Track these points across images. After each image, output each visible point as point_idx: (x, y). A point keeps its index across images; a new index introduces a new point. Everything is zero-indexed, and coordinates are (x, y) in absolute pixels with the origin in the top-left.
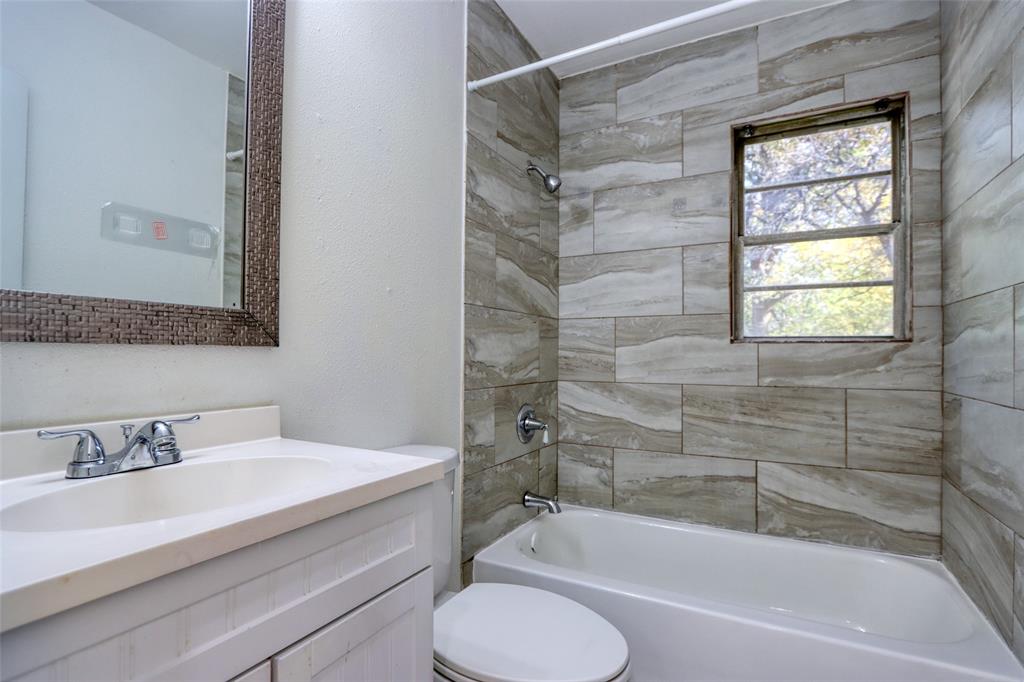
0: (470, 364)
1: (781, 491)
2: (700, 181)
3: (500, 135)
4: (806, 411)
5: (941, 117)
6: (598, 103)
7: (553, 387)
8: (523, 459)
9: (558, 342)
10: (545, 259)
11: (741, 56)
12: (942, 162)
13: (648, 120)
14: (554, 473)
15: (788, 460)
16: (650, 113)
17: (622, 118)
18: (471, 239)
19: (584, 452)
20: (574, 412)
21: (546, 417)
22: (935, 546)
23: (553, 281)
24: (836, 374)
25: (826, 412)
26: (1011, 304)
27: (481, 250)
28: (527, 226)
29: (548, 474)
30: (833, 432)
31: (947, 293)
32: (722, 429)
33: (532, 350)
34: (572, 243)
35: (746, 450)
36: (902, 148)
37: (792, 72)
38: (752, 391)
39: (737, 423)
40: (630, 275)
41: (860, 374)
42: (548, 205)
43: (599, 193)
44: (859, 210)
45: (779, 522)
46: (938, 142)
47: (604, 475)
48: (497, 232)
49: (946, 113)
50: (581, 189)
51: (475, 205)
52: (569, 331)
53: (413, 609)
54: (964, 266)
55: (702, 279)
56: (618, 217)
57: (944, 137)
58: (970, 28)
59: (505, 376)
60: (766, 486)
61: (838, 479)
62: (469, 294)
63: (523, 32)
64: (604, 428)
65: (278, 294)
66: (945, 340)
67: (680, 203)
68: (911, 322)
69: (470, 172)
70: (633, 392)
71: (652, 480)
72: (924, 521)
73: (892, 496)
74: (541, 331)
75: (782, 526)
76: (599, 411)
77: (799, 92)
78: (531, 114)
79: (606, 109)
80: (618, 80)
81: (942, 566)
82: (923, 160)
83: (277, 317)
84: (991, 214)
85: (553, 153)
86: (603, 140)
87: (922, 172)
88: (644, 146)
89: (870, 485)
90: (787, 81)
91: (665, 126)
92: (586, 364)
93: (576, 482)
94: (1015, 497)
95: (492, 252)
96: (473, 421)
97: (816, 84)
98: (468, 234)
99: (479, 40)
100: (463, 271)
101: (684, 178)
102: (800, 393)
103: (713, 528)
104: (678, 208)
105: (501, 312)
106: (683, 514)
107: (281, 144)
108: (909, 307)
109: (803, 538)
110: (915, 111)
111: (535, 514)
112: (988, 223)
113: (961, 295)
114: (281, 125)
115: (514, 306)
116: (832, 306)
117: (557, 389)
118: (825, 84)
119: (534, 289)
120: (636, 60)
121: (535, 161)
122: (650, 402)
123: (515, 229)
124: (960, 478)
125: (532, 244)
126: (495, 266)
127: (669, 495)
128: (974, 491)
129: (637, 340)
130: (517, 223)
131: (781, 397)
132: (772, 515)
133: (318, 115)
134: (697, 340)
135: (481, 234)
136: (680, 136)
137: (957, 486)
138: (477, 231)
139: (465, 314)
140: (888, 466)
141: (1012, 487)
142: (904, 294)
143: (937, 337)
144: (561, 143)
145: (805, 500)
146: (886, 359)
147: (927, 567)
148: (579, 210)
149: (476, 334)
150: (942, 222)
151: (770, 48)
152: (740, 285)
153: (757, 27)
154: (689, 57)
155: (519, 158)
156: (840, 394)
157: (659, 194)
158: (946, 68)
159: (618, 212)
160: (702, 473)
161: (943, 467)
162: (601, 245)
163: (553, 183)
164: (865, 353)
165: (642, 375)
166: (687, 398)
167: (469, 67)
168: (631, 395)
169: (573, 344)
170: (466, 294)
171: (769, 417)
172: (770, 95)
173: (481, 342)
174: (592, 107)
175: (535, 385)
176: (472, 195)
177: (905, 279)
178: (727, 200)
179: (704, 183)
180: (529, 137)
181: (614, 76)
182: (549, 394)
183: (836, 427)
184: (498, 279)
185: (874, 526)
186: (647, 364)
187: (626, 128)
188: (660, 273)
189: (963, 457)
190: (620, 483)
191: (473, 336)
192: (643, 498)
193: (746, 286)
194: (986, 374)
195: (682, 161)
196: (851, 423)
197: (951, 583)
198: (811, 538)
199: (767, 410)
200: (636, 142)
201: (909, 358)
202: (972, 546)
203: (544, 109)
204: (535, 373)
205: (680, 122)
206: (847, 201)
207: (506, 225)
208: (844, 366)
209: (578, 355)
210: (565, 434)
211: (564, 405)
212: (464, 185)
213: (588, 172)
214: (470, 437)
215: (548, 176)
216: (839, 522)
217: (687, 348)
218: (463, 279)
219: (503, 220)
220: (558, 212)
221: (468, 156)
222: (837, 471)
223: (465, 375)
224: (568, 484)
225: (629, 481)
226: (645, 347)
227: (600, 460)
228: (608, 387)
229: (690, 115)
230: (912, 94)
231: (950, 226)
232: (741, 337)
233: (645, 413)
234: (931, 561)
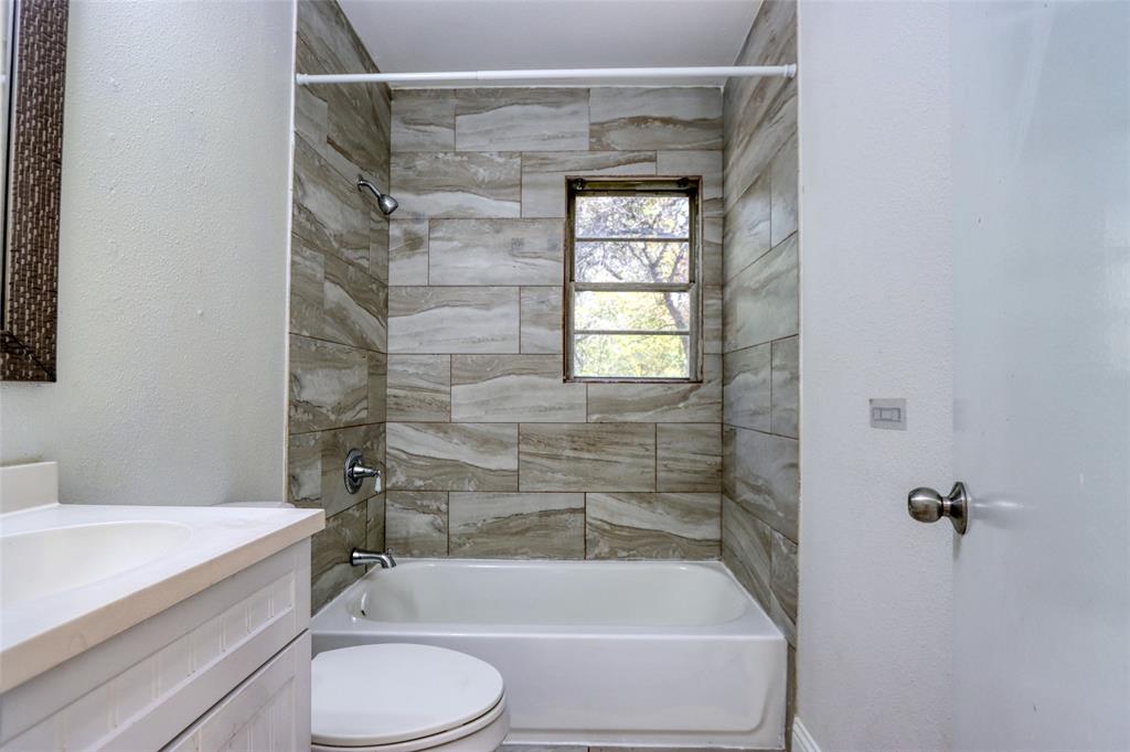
0: (295, 404)
1: (605, 518)
2: (537, 225)
3: (330, 142)
4: (626, 444)
5: (722, 201)
6: (438, 125)
7: (381, 429)
8: (350, 511)
9: (386, 381)
10: (374, 287)
11: (575, 113)
12: (723, 237)
13: (487, 155)
14: (382, 524)
15: (611, 489)
16: (490, 148)
17: (460, 147)
18: (297, 259)
19: (415, 498)
20: (404, 456)
21: (374, 463)
22: (717, 549)
23: (382, 311)
24: (649, 410)
25: (641, 445)
26: (769, 356)
27: (309, 271)
28: (357, 249)
29: (376, 526)
30: (646, 461)
31: (726, 344)
32: (555, 464)
33: (360, 388)
34: (403, 272)
35: (575, 483)
36: (696, 222)
37: (616, 137)
38: (581, 427)
39: (568, 458)
40: (468, 311)
41: (666, 410)
42: (379, 226)
43: (434, 221)
44: (646, 261)
45: (604, 548)
46: (721, 222)
47: (439, 521)
48: (325, 252)
49: (726, 199)
50: (414, 213)
51: (302, 218)
52: (400, 368)
53: (291, 679)
54: (739, 323)
55: (537, 319)
56: (455, 250)
57: (725, 218)
58: (744, 138)
59: (333, 417)
60: (593, 515)
61: (650, 503)
62: (294, 321)
63: (356, 30)
64: (436, 471)
65: (56, 311)
66: (725, 381)
67: (518, 243)
68: (702, 367)
69: (297, 179)
70: (469, 432)
71: (490, 521)
72: (709, 531)
73: (689, 513)
74: (370, 367)
75: (607, 550)
76: (433, 454)
77: (622, 158)
78: (363, 121)
79: (444, 134)
80: (457, 107)
81: (722, 565)
82: (710, 234)
83: (55, 343)
84: (757, 285)
85: (384, 171)
86: (440, 166)
87: (710, 243)
88: (483, 180)
89: (673, 505)
90: (613, 146)
91: (505, 164)
92: (418, 403)
93: (408, 532)
94: (772, 501)
95: (320, 275)
96: (298, 470)
97: (636, 154)
98: (294, 252)
99: (309, 26)
100: (288, 294)
101: (522, 219)
102: (621, 429)
103: (547, 561)
104: (515, 248)
105: (329, 345)
106: (520, 551)
107: (62, 111)
108: (700, 354)
109: (623, 558)
110: (707, 193)
111: (362, 572)
112: (755, 292)
113: (736, 347)
114: (64, 86)
115: (342, 338)
116: (623, 348)
117: (385, 432)
118: (642, 155)
119: (362, 318)
120: (477, 90)
121: (366, 176)
122: (486, 442)
123: (343, 250)
124: (734, 492)
125: (361, 269)
126: (323, 291)
127: (505, 534)
128: (745, 501)
129: (474, 378)
130: (347, 243)
131: (607, 432)
132: (599, 541)
133: (112, 80)
134: (534, 379)
135: (308, 253)
136: (519, 176)
137: (732, 498)
138: (305, 249)
139: (290, 346)
140: (685, 488)
141: (770, 493)
142: (697, 343)
143: (719, 380)
144: (393, 159)
145: (624, 524)
146: (685, 397)
147: (712, 567)
148: (413, 236)
149: (302, 368)
150: (723, 286)
151: (600, 111)
152: (571, 329)
153: (588, 90)
154: (529, 101)
155: (349, 170)
156: (651, 427)
157: (498, 232)
158: (727, 163)
159: (455, 243)
160: (537, 509)
161: (722, 484)
162: (436, 278)
163: (388, 204)
164: (670, 392)
165: (479, 414)
166: (523, 437)
167: (298, 56)
168: (467, 435)
169: (405, 381)
170: (291, 322)
171: (596, 452)
172: (599, 155)
173: (307, 379)
174: (427, 128)
175: (364, 428)
176: (299, 206)
177: (698, 331)
178: (562, 246)
179: (540, 226)
180: (360, 147)
181: (454, 102)
182: (377, 437)
183: (648, 457)
184: (327, 307)
185: (677, 539)
186: (483, 403)
187: (465, 158)
188: (497, 311)
189: (738, 475)
190: (455, 527)
191: (299, 371)
192: (479, 540)
193: (576, 328)
194: (753, 408)
195: (520, 202)
196: (659, 452)
197: (729, 577)
198: (630, 558)
199: (593, 445)
200: (475, 174)
201: (701, 397)
202: (743, 543)
203: (376, 119)
204: (364, 414)
205: (519, 163)
206: (637, 252)
207: (335, 245)
208: (655, 404)
209: (409, 394)
210: (394, 480)
211: (393, 448)
212: (290, 194)
213: (424, 197)
214: (294, 490)
215: (383, 196)
216: (650, 540)
217: (523, 387)
218: (288, 305)
219: (332, 239)
220: (388, 235)
221: (295, 160)
222: (647, 496)
223: (290, 417)
224: (398, 536)
225: (465, 525)
226: (482, 385)
227: (434, 505)
228: (443, 427)
229: (529, 158)
230: (705, 179)
231: (728, 290)
232: (572, 377)
233: (482, 453)
234: (715, 562)
